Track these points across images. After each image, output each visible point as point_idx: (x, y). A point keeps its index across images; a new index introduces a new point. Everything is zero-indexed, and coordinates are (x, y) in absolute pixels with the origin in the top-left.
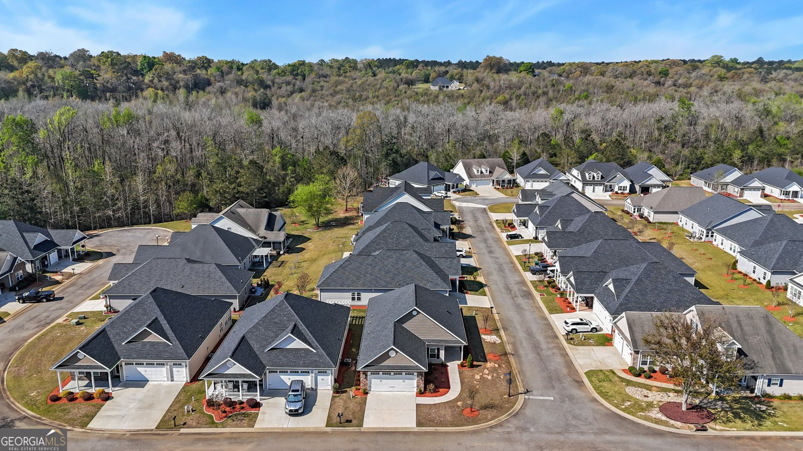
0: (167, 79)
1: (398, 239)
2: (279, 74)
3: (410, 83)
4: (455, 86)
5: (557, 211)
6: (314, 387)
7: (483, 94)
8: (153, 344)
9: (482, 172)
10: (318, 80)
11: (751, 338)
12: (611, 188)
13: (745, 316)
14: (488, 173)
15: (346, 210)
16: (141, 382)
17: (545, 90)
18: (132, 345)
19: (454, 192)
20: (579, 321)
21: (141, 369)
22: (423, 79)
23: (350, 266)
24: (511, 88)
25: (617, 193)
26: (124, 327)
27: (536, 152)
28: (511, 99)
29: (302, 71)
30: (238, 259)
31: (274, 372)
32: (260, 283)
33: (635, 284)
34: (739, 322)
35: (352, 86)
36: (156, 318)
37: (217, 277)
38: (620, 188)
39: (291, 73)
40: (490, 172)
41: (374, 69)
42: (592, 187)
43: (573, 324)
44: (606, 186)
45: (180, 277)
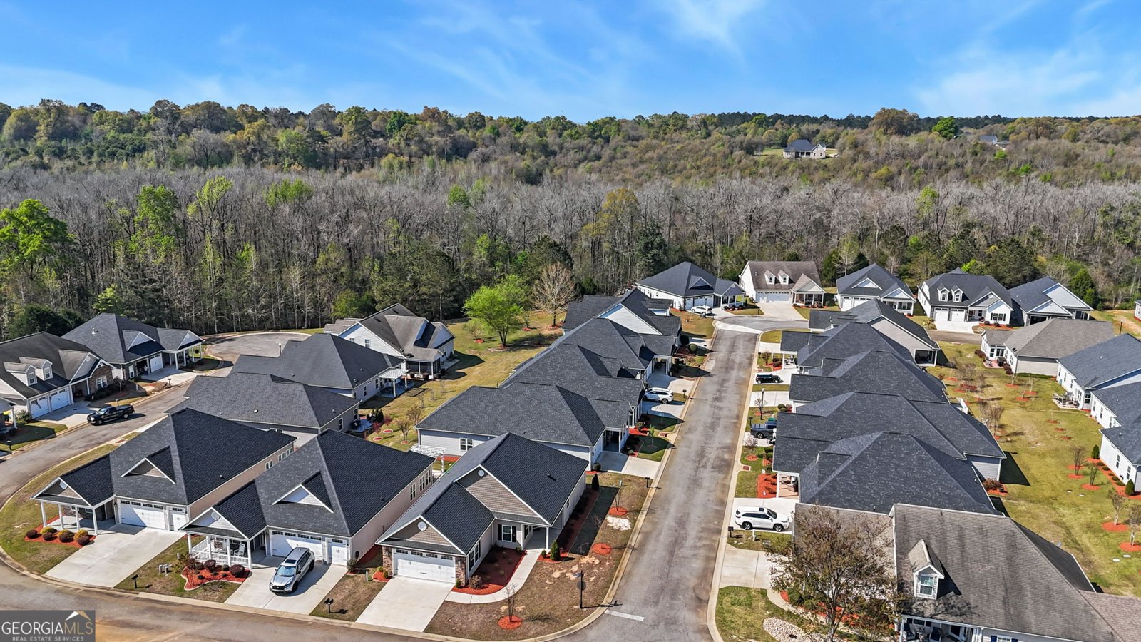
0: (418, 143)
1: (562, 369)
2: (571, 136)
3: (750, 149)
4: (819, 152)
5: (838, 345)
6: (327, 560)
7: (856, 165)
8: (155, 480)
9: (777, 281)
10: (623, 144)
11: (975, 566)
12: (980, 315)
13: (974, 530)
14: (787, 283)
15: (554, 325)
16: (134, 527)
17: (960, 160)
18: (131, 479)
19: (726, 308)
20: (757, 511)
21: (138, 511)
22: (780, 142)
23: (465, 402)
24: (903, 157)
25: (988, 324)
26: (131, 455)
27: (882, 254)
28: (900, 173)
29: (606, 132)
30: (352, 382)
31: (279, 533)
32: (370, 415)
33: (854, 463)
34: (961, 538)
35: (666, 153)
36: (168, 448)
37: (301, 403)
38: (994, 317)
39: (591, 135)
40: (791, 281)
41: (710, 128)
42: (947, 313)
43: (747, 515)
44: (971, 312)
45: (258, 398)
